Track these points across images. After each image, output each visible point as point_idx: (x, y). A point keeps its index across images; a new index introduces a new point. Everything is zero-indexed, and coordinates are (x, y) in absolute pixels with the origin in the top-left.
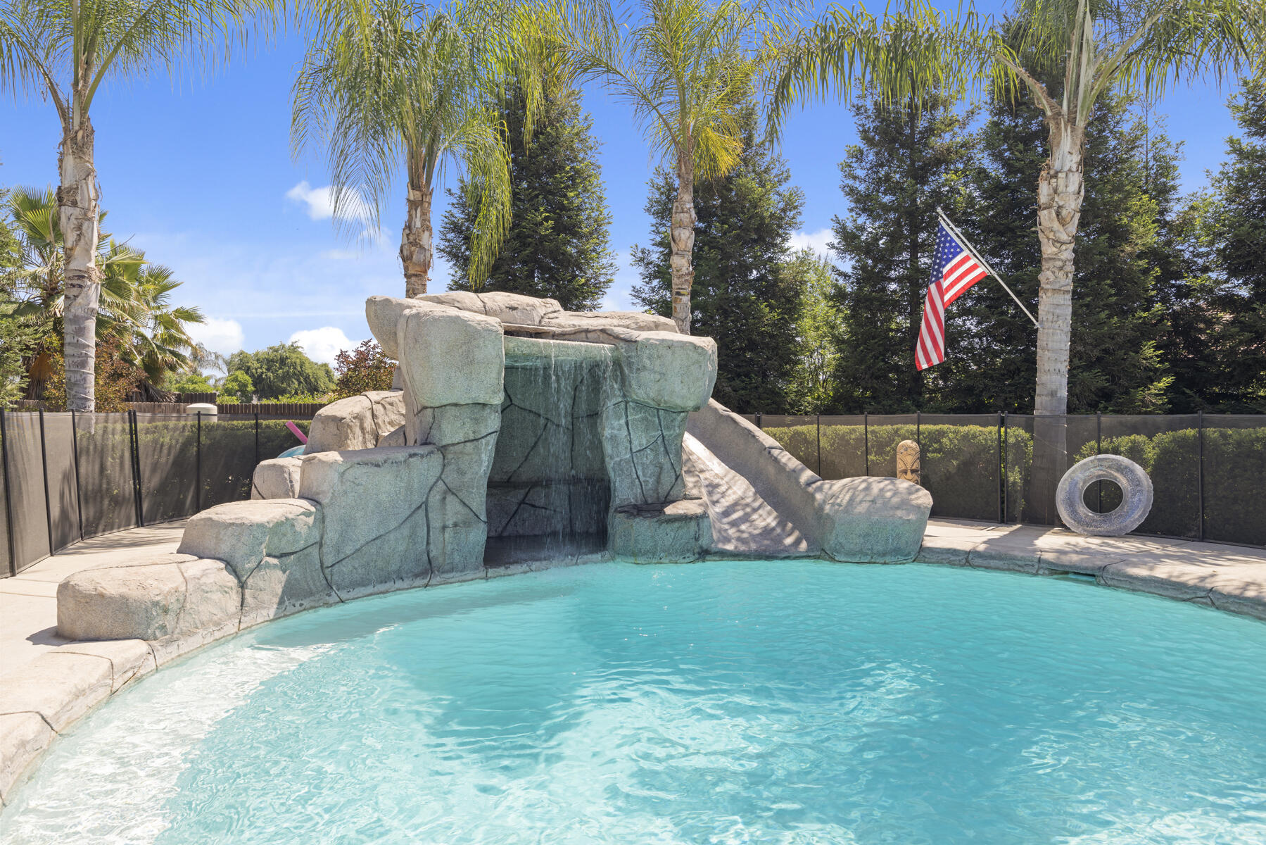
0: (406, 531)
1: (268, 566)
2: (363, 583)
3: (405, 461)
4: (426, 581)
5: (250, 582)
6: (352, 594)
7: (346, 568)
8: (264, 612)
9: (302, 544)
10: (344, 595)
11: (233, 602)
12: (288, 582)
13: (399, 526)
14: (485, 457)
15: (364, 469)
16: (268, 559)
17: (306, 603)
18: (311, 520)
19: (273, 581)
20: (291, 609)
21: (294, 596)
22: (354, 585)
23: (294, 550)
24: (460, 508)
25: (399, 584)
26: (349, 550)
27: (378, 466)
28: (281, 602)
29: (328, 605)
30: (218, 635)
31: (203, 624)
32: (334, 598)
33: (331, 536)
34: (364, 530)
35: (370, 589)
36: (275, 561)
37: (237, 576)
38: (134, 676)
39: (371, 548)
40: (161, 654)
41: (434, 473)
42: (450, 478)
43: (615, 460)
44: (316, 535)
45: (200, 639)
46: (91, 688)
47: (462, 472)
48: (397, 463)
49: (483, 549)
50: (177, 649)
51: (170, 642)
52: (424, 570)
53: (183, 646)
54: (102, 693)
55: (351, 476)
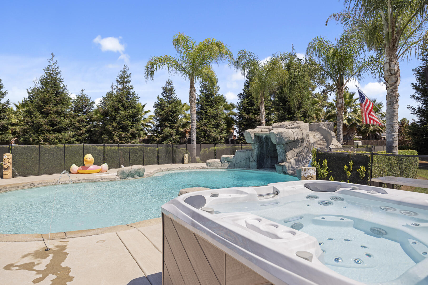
0: (245, 161)
1: (226, 162)
2: (240, 167)
4: (248, 169)
5: (223, 164)
7: (237, 165)
8: (225, 167)
9: (231, 161)
10: (237, 168)
11: (220, 165)
12: (230, 165)
14: (256, 152)
15: (239, 152)
17: (231, 168)
18: (232, 158)
19: (227, 164)
21: (230, 167)
22: (238, 167)
24: (252, 159)
25: (244, 169)
26: (237, 162)
28: (228, 167)
29: (234, 169)
30: (217, 168)
31: (215, 166)
33: (235, 160)
34: (239, 160)
35: (240, 168)
37: (221, 162)
38: (204, 168)
39: (240, 163)
40: (208, 168)
41: (250, 153)
42: (252, 154)
43: (278, 154)
44: (233, 160)
45: (214, 168)
46: (198, 167)
47: (253, 154)
48: (244, 152)
49: (256, 166)
50: (210, 168)
51: (210, 167)
52: (249, 167)
53: (212, 168)
54: (199, 168)
55: (237, 153)
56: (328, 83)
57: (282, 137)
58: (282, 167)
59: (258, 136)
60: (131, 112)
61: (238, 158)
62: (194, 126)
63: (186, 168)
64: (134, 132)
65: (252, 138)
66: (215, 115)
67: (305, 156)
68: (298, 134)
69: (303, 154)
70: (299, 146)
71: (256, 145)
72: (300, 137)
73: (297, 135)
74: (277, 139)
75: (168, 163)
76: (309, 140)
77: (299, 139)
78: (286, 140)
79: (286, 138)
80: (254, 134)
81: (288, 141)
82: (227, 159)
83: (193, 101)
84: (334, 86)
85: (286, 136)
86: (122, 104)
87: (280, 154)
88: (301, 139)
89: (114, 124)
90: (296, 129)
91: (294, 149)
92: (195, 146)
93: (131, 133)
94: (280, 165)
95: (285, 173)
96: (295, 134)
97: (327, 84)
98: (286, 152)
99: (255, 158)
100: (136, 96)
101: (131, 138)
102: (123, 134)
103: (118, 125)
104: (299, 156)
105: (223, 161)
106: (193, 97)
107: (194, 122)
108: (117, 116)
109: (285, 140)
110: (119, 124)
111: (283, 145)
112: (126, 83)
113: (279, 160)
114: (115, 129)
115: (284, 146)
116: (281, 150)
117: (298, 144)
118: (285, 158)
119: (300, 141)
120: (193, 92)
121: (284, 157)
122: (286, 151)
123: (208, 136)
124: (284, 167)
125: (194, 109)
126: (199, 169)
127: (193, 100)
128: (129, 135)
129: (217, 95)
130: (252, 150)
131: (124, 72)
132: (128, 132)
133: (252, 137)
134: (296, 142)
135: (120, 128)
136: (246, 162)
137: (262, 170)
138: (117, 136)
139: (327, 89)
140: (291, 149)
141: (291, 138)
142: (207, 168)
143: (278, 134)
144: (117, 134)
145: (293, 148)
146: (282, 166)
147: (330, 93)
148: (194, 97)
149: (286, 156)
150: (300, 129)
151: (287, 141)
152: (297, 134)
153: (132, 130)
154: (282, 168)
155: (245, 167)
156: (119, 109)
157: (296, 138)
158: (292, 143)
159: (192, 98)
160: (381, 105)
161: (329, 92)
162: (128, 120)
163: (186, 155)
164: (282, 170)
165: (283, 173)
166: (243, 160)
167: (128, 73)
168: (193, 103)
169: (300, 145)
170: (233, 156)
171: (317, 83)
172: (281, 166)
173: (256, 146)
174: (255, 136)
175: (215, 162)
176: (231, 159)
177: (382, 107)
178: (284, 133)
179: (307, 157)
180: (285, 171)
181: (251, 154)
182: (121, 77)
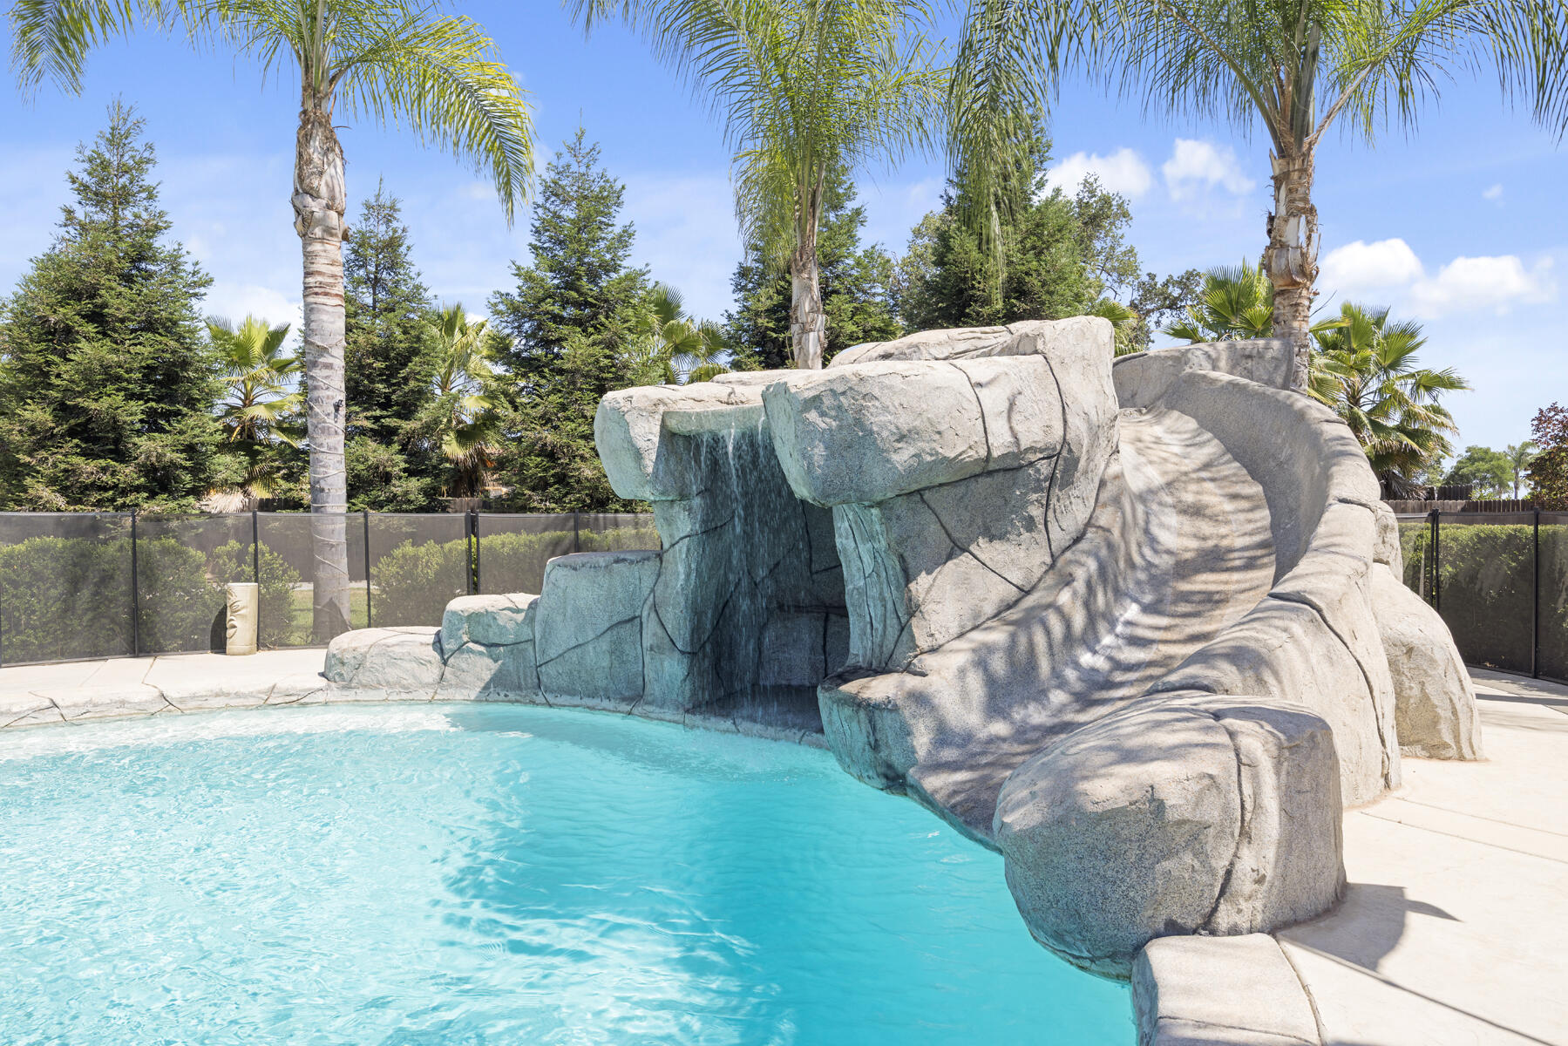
0: (604, 645)
1: (471, 651)
2: (571, 692)
3: (606, 567)
4: (629, 708)
5: (451, 661)
6: (560, 700)
7: (551, 671)
8: (465, 692)
9: (511, 638)
10: (551, 699)
11: (431, 674)
12: (500, 671)
13: (598, 637)
14: (681, 569)
15: (566, 572)
16: (471, 645)
17: (512, 696)
18: (520, 617)
19: (482, 667)
20: (494, 696)
21: (499, 685)
22: (562, 691)
23: (503, 641)
24: (660, 629)
25: (606, 703)
26: (553, 652)
27: (575, 569)
28: (486, 688)
29: (534, 703)
30: (404, 696)
31: (388, 683)
32: (540, 699)
33: (537, 637)
34: (564, 636)
35: (576, 700)
36: (482, 649)
37: (442, 652)
38: (298, 701)
39: (573, 656)
40: (335, 694)
41: (647, 583)
42: (659, 589)
43: (849, 587)
44: (526, 633)
45: (382, 694)
46: (238, 695)
47: (666, 586)
48: (596, 567)
49: (688, 687)
50: (351, 695)
51: (347, 687)
52: (634, 696)
53: (362, 695)
54: (252, 701)
55: (552, 577)
56: (1149, 275)
57: (859, 422)
58: (871, 721)
59: (691, 441)
60: (146, 349)
61: (559, 618)
62: (322, 393)
63: (123, 703)
64: (159, 456)
65: (638, 455)
66: (601, 369)
67: (1079, 620)
68: (1020, 401)
69: (1064, 597)
70: (1031, 518)
71: (683, 515)
72: (1037, 429)
73: (1016, 417)
74: (819, 452)
75: (96, 652)
76: (1114, 469)
77: (1032, 449)
78: (902, 457)
79: (901, 438)
80: (663, 425)
81: (919, 467)
82: (481, 630)
83: (320, 222)
84: (1171, 288)
85: (905, 421)
86: (86, 305)
87: (863, 592)
88: (1051, 455)
89: (39, 415)
90: (1005, 359)
91: (983, 549)
92: (341, 525)
93: (144, 465)
94: (857, 704)
95: (895, 781)
96: (994, 400)
97: (1145, 278)
98: (908, 577)
99: (676, 619)
100: (189, 268)
101: (138, 489)
102: (88, 468)
103: (58, 420)
104: (1023, 623)
105: (449, 646)
106: (315, 195)
107: (329, 366)
108: (54, 370)
109: (895, 457)
110: (63, 410)
111: (879, 504)
112: (124, 197)
113: (859, 648)
114: (43, 440)
115: (887, 519)
116: (867, 558)
117: (1025, 504)
118: (903, 628)
119: (1045, 468)
120: (316, 157)
121: (892, 622)
122: (905, 571)
123: (562, 479)
124: (886, 721)
125: (319, 273)
126: (247, 708)
127: (318, 214)
128: (128, 473)
129: (622, 272)
130: (660, 556)
131: (116, 139)
132: (122, 456)
133: (641, 444)
134: (999, 478)
135: (72, 433)
136: (616, 651)
137: (728, 724)
138: (52, 481)
139: (1144, 298)
140: (957, 548)
141: (949, 435)
142: (320, 697)
143: (828, 401)
144: (55, 465)
145: (973, 540)
146: (870, 709)
147: (1154, 316)
148: (324, 191)
149: (913, 609)
150: (1039, 358)
151: (911, 471)
152: (1012, 405)
153: (148, 446)
154: (865, 726)
155: (606, 689)
156: (68, 333)
157: (1001, 443)
158: (961, 489)
159: (309, 199)
160: (1413, 335)
161: (1153, 311)
162: (118, 390)
163: (243, 595)
164: (869, 754)
165: (881, 782)
166: (591, 635)
167: (137, 143)
168: (318, 232)
169: (1036, 512)
170: (523, 599)
171: (1104, 276)
172: (862, 714)
173: (686, 524)
174: (669, 437)
175: (384, 650)
176: (510, 625)
177: (1419, 345)
178: (883, 387)
179: (1102, 627)
180: (897, 760)
181: (653, 591)
182: (100, 167)
